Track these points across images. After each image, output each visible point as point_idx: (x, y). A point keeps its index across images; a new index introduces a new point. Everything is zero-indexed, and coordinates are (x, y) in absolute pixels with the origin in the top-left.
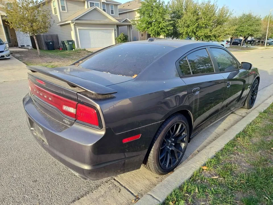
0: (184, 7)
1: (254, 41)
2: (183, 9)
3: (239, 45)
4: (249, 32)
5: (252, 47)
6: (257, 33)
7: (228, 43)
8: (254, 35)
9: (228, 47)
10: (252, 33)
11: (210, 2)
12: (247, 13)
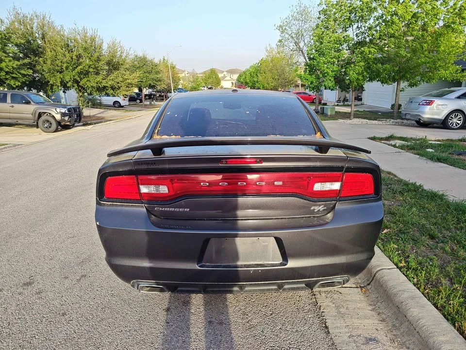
0: (37, 35)
1: (154, 95)
2: (36, 37)
3: (138, 101)
4: (150, 82)
5: (157, 103)
6: (159, 83)
7: (125, 99)
8: (157, 86)
9: (127, 106)
10: (154, 83)
11: (87, 33)
12: (140, 54)
